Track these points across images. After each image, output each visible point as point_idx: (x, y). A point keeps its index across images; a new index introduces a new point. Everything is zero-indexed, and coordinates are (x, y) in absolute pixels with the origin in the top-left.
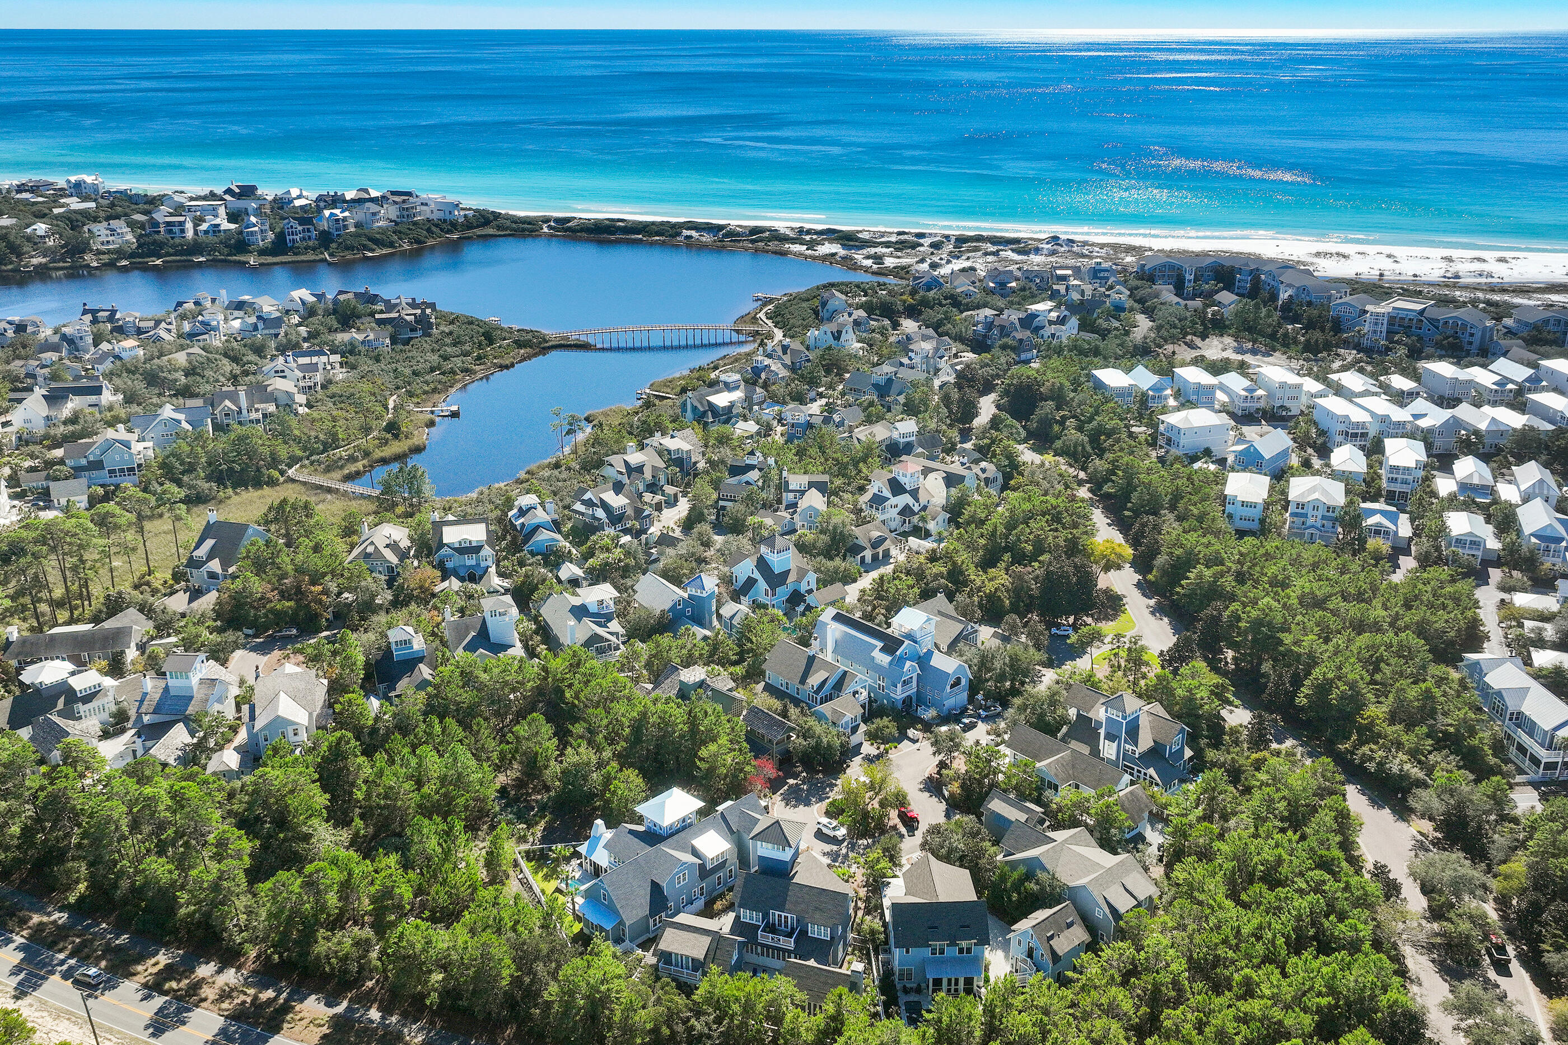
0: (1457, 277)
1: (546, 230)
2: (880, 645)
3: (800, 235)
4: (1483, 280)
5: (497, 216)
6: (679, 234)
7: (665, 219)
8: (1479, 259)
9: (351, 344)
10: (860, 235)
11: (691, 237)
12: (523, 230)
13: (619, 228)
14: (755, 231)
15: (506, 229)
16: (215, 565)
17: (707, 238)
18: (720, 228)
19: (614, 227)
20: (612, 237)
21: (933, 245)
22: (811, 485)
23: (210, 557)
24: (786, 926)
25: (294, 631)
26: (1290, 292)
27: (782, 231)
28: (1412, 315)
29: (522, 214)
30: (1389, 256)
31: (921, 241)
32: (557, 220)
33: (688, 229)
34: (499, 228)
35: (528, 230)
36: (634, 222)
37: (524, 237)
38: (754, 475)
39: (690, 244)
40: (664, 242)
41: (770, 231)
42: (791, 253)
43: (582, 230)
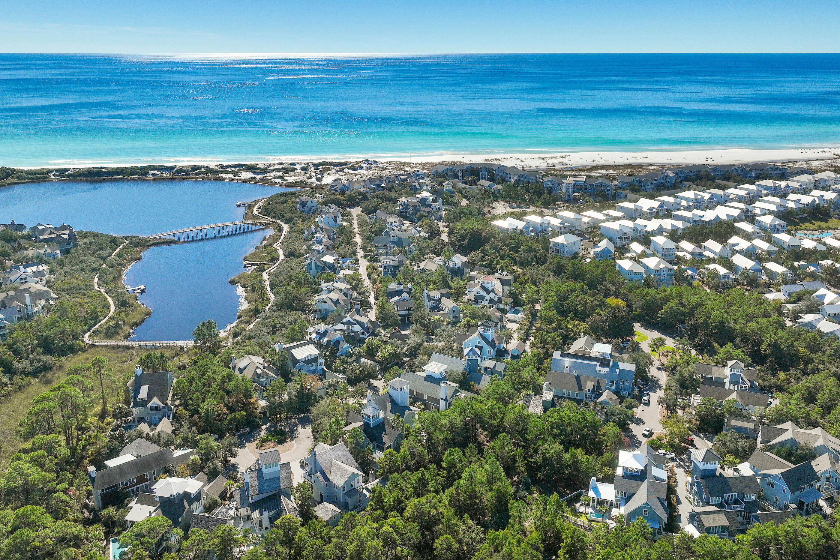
0: (554, 166)
1: (53, 177)
2: (598, 364)
3: (223, 169)
4: (564, 166)
5: (13, 170)
6: (148, 173)
7: (133, 165)
8: (554, 157)
9: (38, 257)
10: (258, 166)
11: (155, 175)
12: (38, 178)
13: (105, 172)
14: (194, 168)
15: (25, 178)
16: (156, 401)
17: (166, 174)
18: (172, 168)
19: (102, 172)
20: (102, 178)
21: (302, 169)
22: (442, 295)
23: (150, 397)
24: (731, 500)
25: (248, 430)
26: (515, 178)
27: (211, 167)
28: (582, 183)
29: (26, 168)
30: (517, 159)
31: (295, 167)
32: (57, 170)
33: (152, 170)
34: (18, 178)
35: (41, 178)
36: (113, 169)
37: (39, 182)
38: (405, 295)
39: (156, 179)
40: (139, 178)
41: (204, 167)
42: (226, 179)
43: (80, 175)
